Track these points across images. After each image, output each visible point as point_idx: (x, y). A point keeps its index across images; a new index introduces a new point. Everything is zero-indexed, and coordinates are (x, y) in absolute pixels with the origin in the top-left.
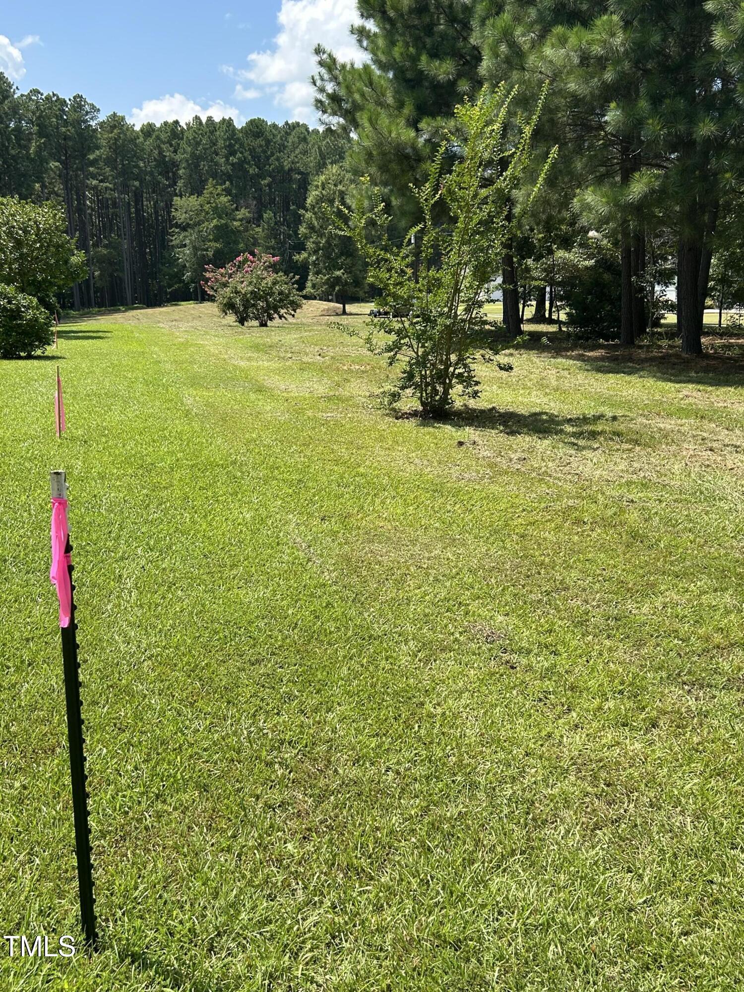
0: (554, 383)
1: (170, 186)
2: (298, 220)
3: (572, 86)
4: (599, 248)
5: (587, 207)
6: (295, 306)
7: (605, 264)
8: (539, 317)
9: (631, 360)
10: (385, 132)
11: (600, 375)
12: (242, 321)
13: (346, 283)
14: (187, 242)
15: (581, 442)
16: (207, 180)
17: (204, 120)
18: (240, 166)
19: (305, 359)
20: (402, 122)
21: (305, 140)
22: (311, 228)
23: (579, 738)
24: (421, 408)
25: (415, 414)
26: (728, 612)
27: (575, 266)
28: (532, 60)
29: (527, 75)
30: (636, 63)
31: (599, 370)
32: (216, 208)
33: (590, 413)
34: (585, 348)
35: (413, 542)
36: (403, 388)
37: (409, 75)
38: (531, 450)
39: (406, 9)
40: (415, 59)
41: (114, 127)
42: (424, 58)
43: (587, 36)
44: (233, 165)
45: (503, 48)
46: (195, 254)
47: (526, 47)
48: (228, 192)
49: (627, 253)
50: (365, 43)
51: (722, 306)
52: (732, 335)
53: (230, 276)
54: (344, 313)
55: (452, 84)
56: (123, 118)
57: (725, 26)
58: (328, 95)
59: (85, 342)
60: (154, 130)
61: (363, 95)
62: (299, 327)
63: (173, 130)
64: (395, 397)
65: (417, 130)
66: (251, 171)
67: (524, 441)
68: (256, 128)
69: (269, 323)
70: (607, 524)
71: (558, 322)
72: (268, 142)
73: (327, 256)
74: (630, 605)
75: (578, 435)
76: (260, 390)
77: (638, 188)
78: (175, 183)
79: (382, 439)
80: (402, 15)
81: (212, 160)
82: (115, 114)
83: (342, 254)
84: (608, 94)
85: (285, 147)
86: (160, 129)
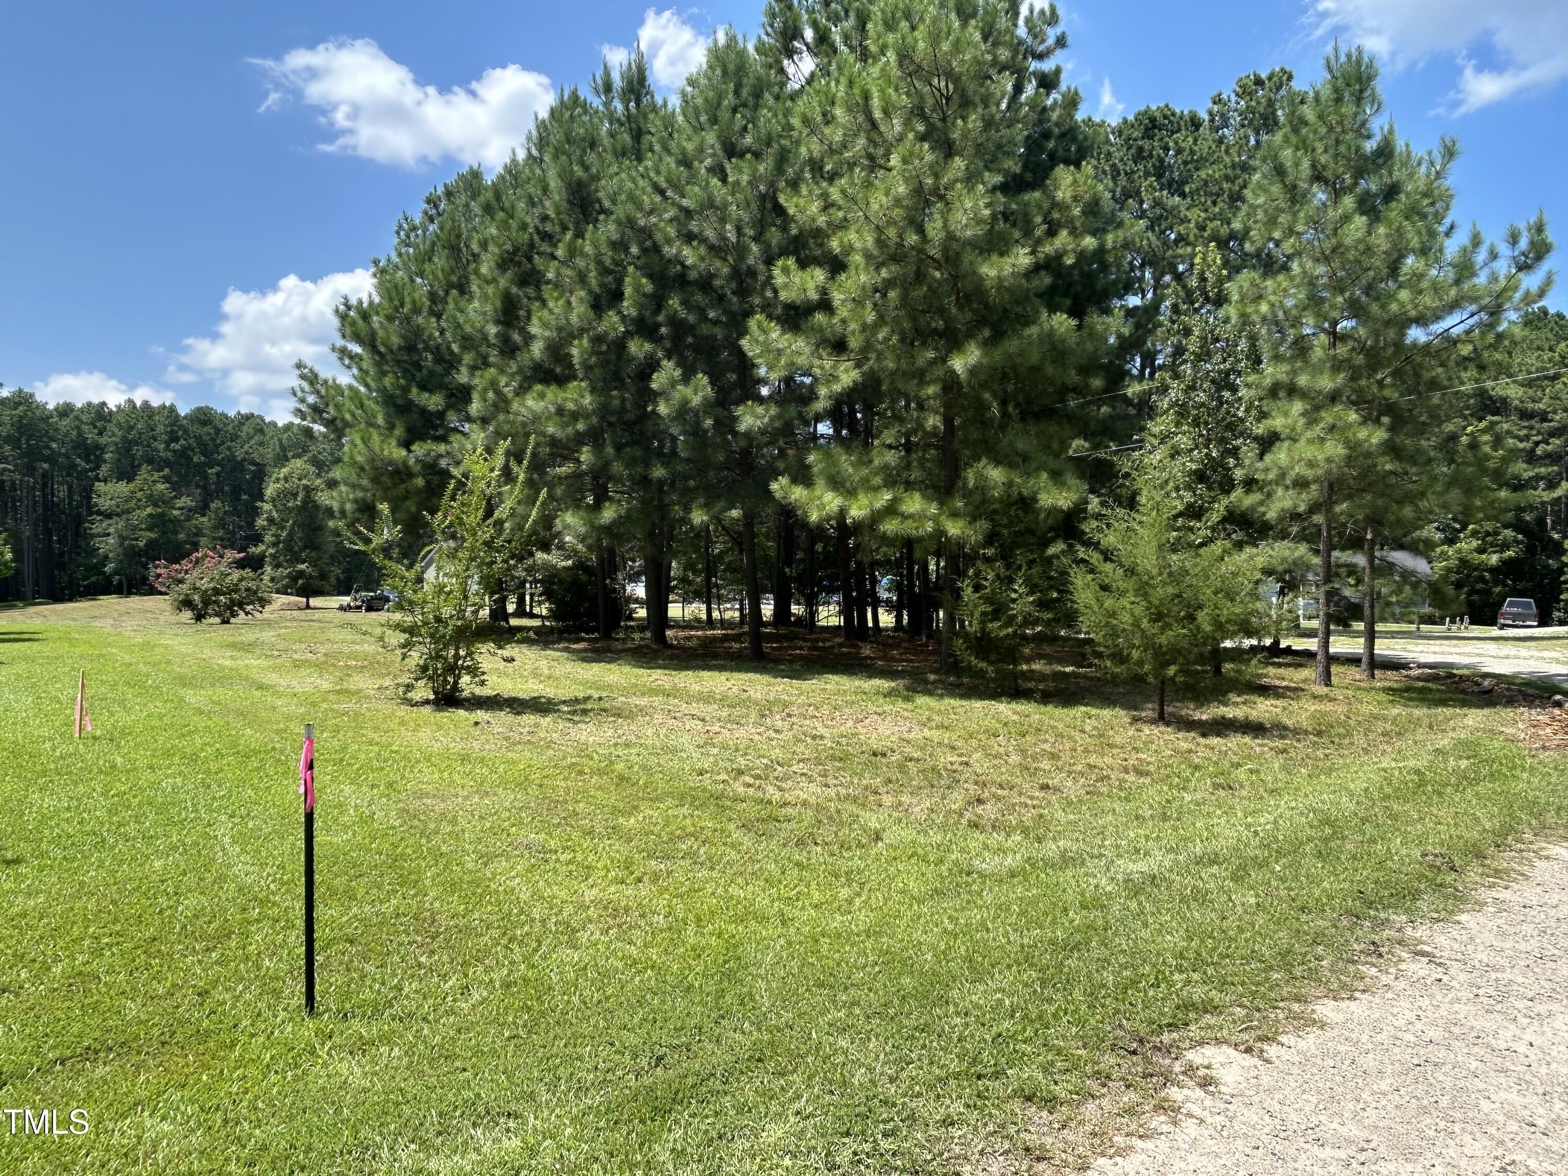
0: (546, 672)
1: (91, 470)
2: (255, 512)
3: (551, 430)
4: (575, 551)
5: (567, 527)
6: (263, 602)
7: (581, 566)
8: (521, 612)
9: (609, 651)
10: (377, 449)
11: (584, 665)
12: (199, 618)
13: (311, 577)
14: (112, 530)
15: (576, 718)
16: (139, 466)
17: (138, 404)
18: (183, 454)
19: (296, 656)
20: (394, 443)
21: (261, 431)
22: (271, 521)
23: (594, 891)
24: (432, 697)
25: (427, 702)
26: (685, 817)
27: (554, 567)
28: (515, 406)
29: (511, 417)
30: (603, 418)
31: (584, 660)
32: (151, 495)
33: (581, 695)
34: (569, 641)
35: (457, 796)
36: (416, 680)
37: (400, 402)
38: (537, 725)
39: (395, 347)
40: (406, 390)
41: (20, 404)
42: (414, 390)
43: (561, 395)
44: (174, 451)
45: (491, 395)
46: (122, 544)
47: (510, 395)
48: (167, 479)
49: (601, 561)
50: (347, 362)
51: (686, 600)
52: (692, 628)
53: (186, 572)
54: (308, 607)
55: (441, 415)
56: (32, 396)
57: (667, 400)
58: (309, 406)
59: (17, 645)
60: (72, 410)
61: (353, 415)
62: (268, 623)
63: (99, 413)
64: (409, 687)
65: (409, 451)
66: (195, 459)
67: (529, 719)
68: (204, 417)
69: (232, 620)
70: (601, 772)
71: (540, 616)
72: (218, 430)
73: (289, 549)
74: (621, 820)
75: (574, 712)
76: (261, 687)
77: (608, 514)
78: (98, 467)
79: (402, 723)
80: (391, 351)
81: (149, 446)
82: (20, 391)
83: (306, 547)
84: (579, 440)
85: (238, 437)
86: (82, 410)
